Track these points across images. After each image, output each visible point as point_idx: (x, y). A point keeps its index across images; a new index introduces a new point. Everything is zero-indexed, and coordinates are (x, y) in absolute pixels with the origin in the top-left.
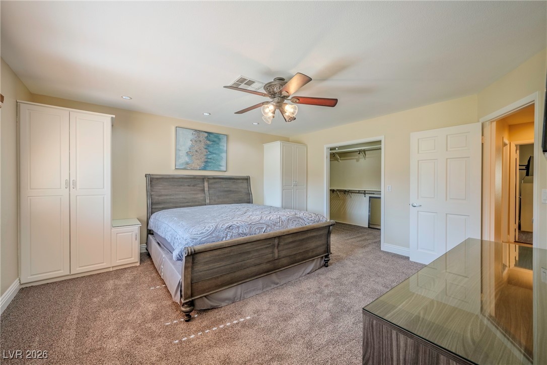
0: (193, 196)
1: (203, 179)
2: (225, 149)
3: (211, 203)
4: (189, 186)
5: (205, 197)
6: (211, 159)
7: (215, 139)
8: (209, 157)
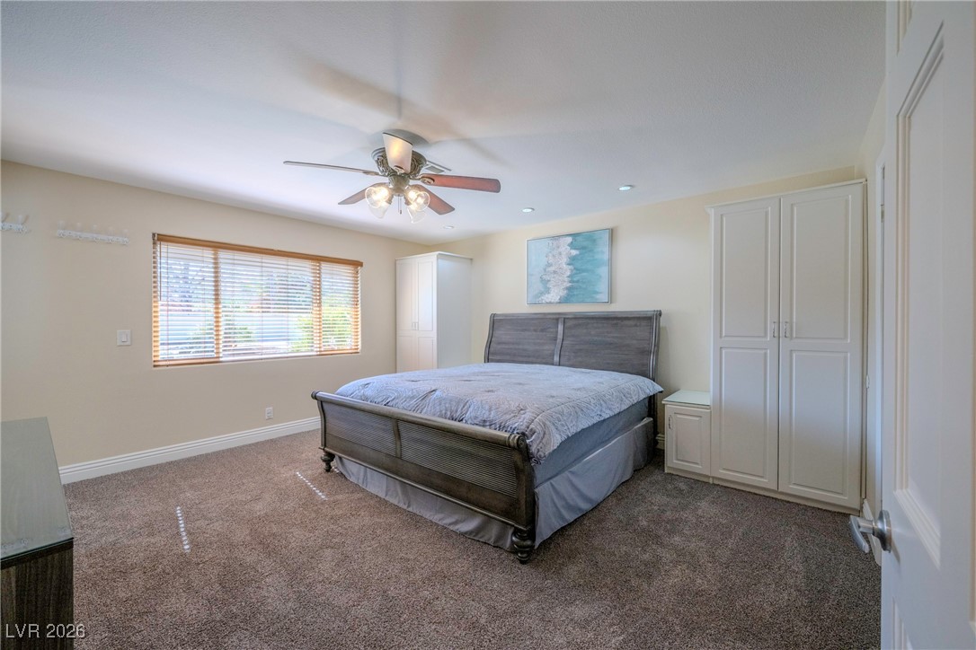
0: (538, 348)
1: (557, 319)
2: (606, 257)
3: (561, 363)
4: (535, 331)
5: (554, 350)
6: (578, 281)
7: (585, 244)
8: (575, 279)
